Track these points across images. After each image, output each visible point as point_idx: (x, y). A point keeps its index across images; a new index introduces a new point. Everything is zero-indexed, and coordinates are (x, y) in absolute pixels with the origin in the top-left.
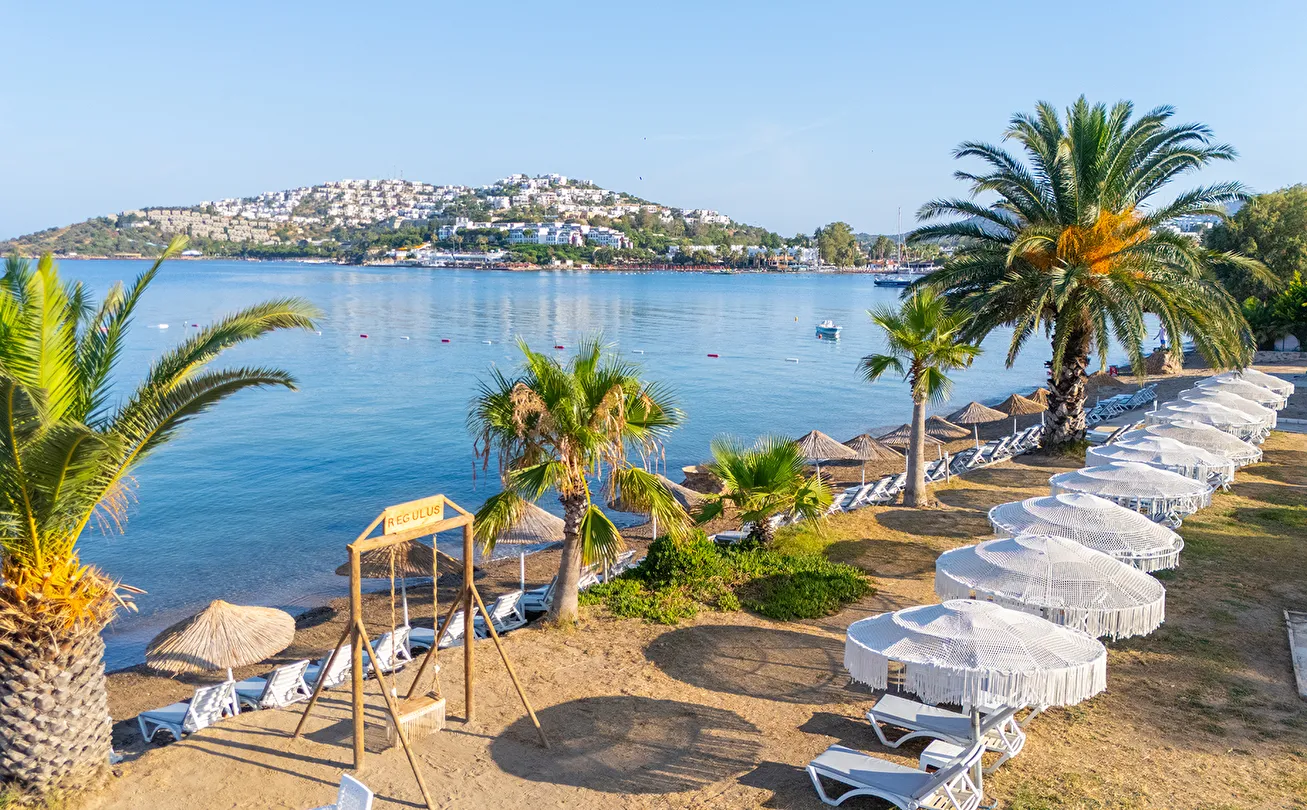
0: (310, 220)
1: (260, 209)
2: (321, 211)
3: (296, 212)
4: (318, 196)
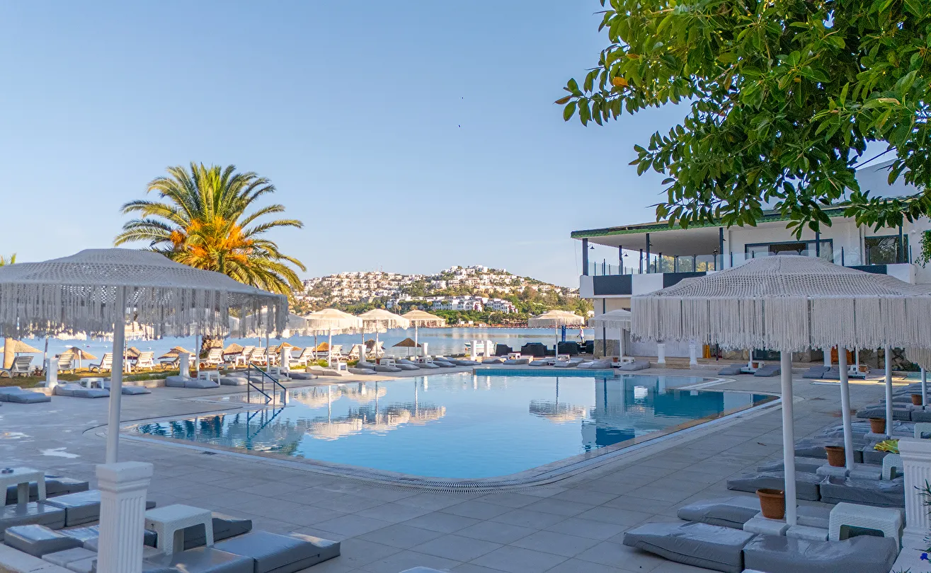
0: (316, 299)
2: (326, 293)
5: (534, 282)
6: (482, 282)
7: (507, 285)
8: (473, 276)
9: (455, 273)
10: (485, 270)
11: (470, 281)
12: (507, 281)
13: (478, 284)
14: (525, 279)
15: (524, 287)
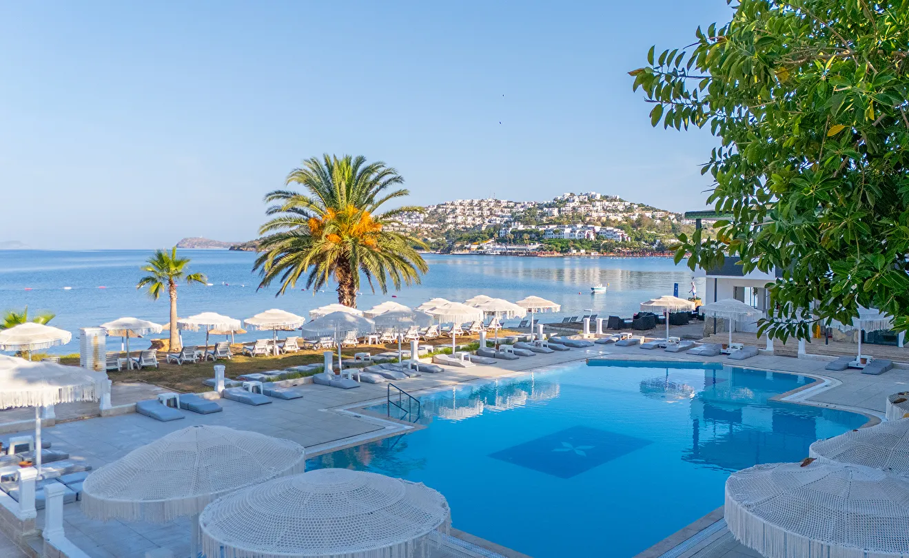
0: (431, 226)
2: (442, 220)
4: (440, 210)
5: (648, 209)
6: (595, 209)
7: (621, 212)
8: (585, 203)
9: (567, 200)
10: (598, 197)
11: (583, 208)
12: (621, 208)
13: (591, 211)
14: (639, 206)
15: (637, 214)
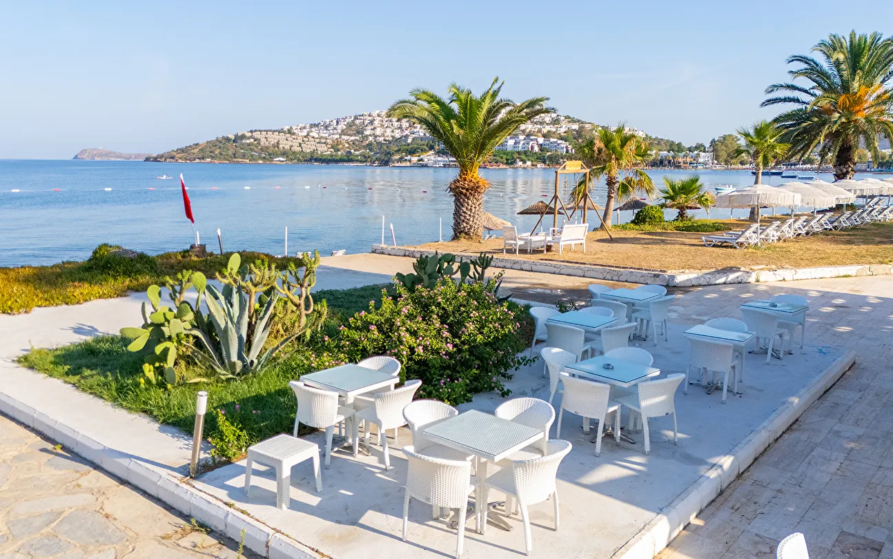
0: (353, 138)
1: (321, 131)
2: (359, 132)
3: (343, 133)
4: (357, 122)
